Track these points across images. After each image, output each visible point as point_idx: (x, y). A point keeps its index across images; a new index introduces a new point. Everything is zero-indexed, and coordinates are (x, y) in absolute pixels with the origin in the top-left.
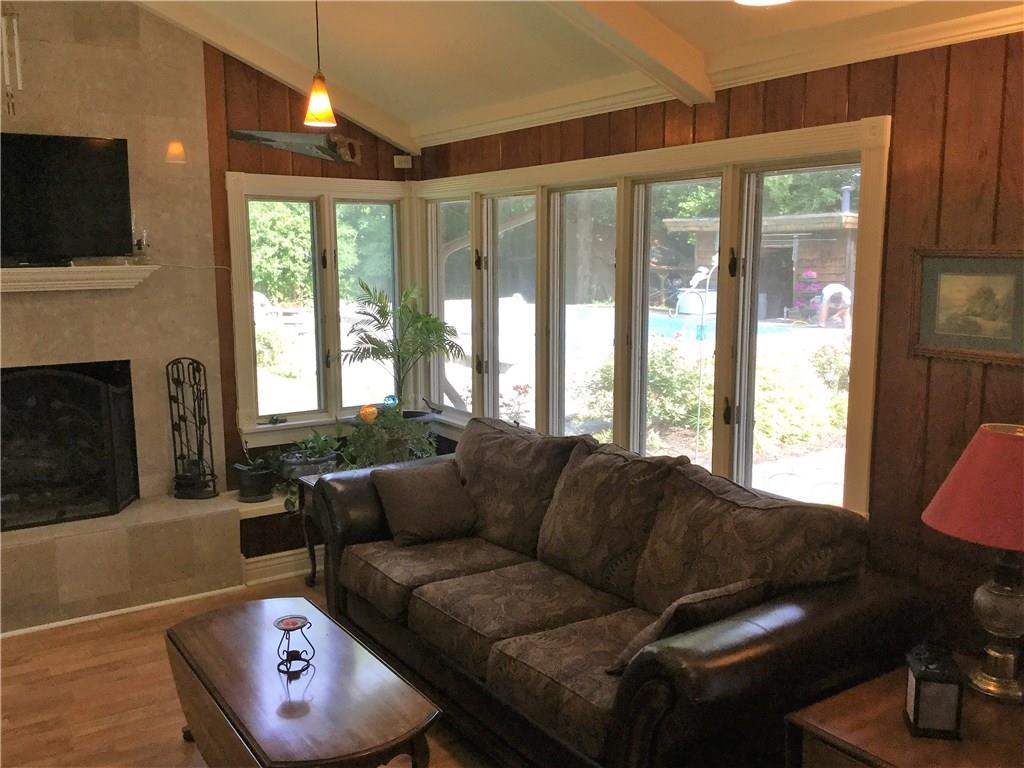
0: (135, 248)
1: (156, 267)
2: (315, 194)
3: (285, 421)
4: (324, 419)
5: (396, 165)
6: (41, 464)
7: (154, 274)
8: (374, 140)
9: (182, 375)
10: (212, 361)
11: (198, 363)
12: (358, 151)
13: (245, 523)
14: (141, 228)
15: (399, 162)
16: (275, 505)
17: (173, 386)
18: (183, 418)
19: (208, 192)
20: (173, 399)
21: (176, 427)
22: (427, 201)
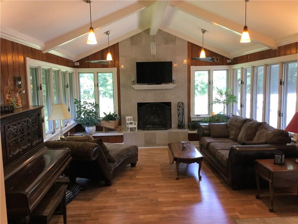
0: (173, 81)
1: (176, 85)
2: (209, 69)
3: (200, 116)
4: (208, 116)
5: (227, 62)
6: (155, 120)
7: (176, 86)
8: (222, 57)
9: (180, 105)
10: (186, 103)
11: (183, 103)
12: (218, 59)
13: (189, 134)
14: (174, 78)
15: (228, 61)
16: (195, 132)
17: (178, 107)
18: (180, 113)
19: (187, 70)
20: (178, 110)
21: (178, 115)
22: (234, 69)
